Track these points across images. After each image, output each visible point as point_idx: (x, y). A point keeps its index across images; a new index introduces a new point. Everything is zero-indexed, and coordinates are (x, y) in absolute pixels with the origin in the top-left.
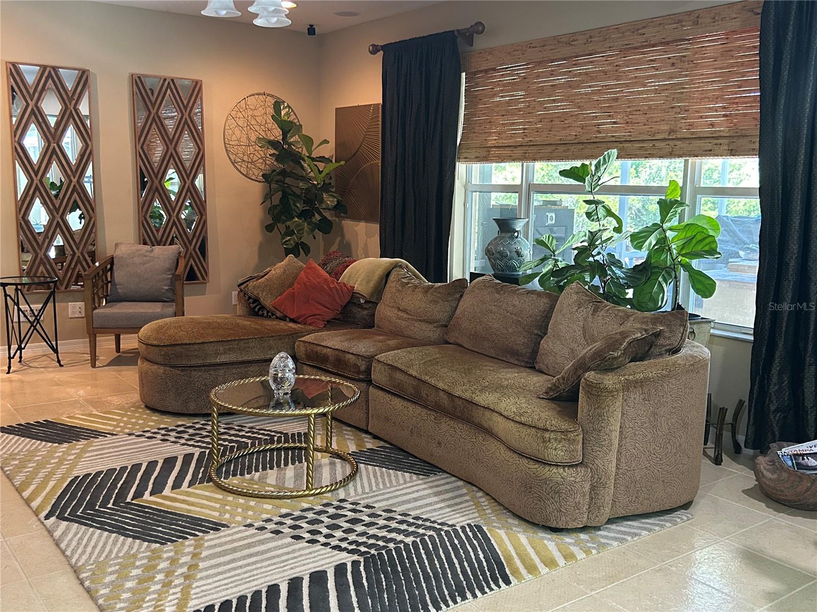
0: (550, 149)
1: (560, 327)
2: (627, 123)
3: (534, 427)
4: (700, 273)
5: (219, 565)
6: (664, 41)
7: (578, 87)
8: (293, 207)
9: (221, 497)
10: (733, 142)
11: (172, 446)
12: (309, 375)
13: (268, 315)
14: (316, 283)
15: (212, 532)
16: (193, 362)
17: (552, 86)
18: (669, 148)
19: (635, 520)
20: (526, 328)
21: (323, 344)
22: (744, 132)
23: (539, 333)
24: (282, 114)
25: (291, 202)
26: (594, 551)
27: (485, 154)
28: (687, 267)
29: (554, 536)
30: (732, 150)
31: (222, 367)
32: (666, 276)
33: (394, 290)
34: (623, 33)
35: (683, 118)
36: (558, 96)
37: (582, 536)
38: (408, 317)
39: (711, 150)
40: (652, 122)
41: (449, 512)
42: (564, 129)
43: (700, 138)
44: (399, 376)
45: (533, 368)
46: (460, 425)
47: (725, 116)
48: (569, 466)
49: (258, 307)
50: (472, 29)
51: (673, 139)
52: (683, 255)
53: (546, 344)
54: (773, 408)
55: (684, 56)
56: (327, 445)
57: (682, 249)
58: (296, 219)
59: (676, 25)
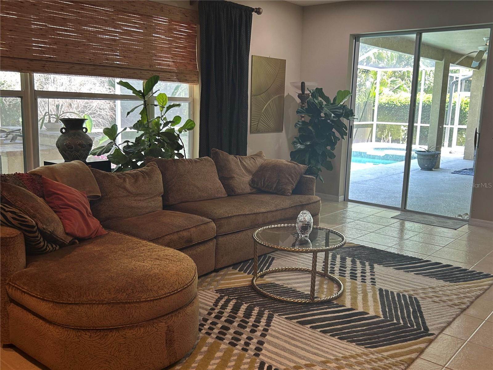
0: (67, 66)
2: (125, 57)
7: (86, 25)
35: (154, 59)
36: (69, 28)
40: (140, 59)
42: (79, 53)
47: (173, 62)
59: (151, 8)
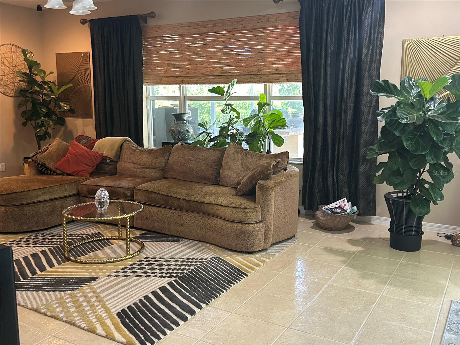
0: (196, 78)
1: (230, 164)
2: (237, 66)
3: (240, 208)
4: (277, 136)
5: (110, 294)
6: (253, 28)
7: (209, 48)
8: (40, 111)
9: (82, 266)
10: (288, 76)
11: (26, 249)
12: (89, 202)
13: (51, 173)
14: (81, 153)
15: (92, 281)
16: (24, 202)
17: (195, 47)
18: (258, 79)
19: (278, 244)
20: (211, 166)
21: (99, 185)
22: (293, 71)
23: (218, 168)
24: (28, 56)
25: (39, 109)
26: (271, 258)
27: (159, 80)
28: (272, 133)
29: (251, 255)
30: (287, 79)
31: (40, 203)
32: (263, 138)
33: (129, 153)
34: (232, 23)
35: (264, 65)
36: (199, 52)
37: (263, 253)
38: (140, 167)
39: (278, 80)
40: (249, 66)
41: (200, 254)
42: (204, 68)
43: (273, 74)
44: (153, 195)
45: (218, 185)
46: (194, 215)
47: (284, 64)
48: (256, 223)
49: (44, 169)
50: (149, 15)
51: (260, 74)
52: (270, 128)
53: (223, 173)
54: (316, 191)
55: (262, 36)
56: (119, 235)
57: (270, 125)
58: (42, 118)
59: (258, 21)
